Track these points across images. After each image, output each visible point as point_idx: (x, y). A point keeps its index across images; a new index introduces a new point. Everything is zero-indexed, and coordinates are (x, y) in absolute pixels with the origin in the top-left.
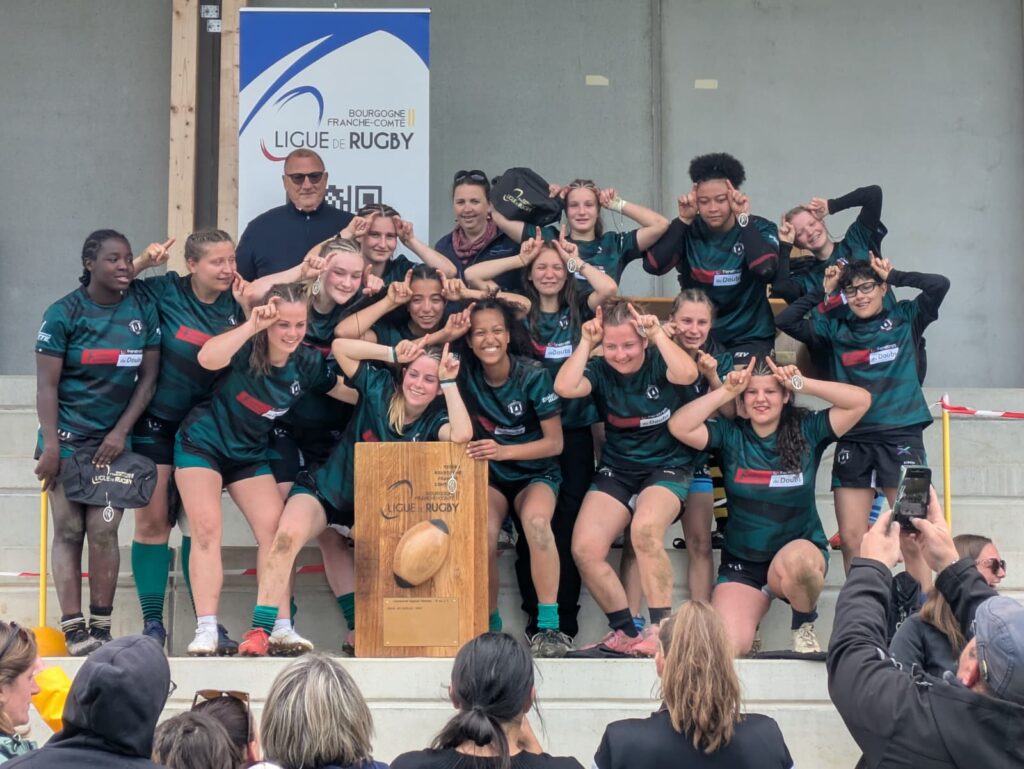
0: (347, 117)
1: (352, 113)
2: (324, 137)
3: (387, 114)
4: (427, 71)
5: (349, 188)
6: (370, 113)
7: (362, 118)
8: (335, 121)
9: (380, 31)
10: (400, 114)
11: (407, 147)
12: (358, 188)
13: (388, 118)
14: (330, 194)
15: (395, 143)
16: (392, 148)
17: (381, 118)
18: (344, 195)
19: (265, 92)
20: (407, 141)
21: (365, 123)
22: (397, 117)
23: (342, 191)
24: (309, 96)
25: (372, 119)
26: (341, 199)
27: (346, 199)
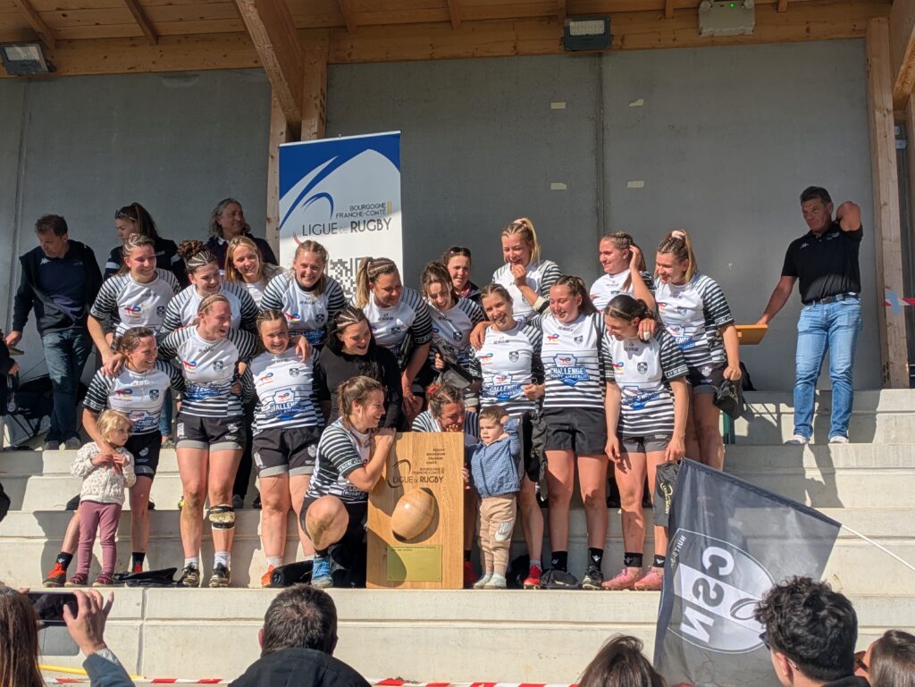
0: (349, 212)
1: (352, 208)
2: (334, 226)
3: (375, 206)
4: (398, 174)
5: (351, 260)
6: (363, 207)
7: (358, 211)
8: (341, 215)
9: (369, 150)
10: (383, 205)
11: (388, 228)
12: (357, 259)
13: (375, 210)
14: (339, 265)
15: (380, 226)
16: (379, 230)
17: (370, 210)
18: (348, 265)
19: (296, 198)
20: (387, 224)
21: (360, 214)
22: (381, 208)
23: (346, 262)
24: (325, 199)
25: (365, 211)
26: (346, 268)
27: (349, 268)
